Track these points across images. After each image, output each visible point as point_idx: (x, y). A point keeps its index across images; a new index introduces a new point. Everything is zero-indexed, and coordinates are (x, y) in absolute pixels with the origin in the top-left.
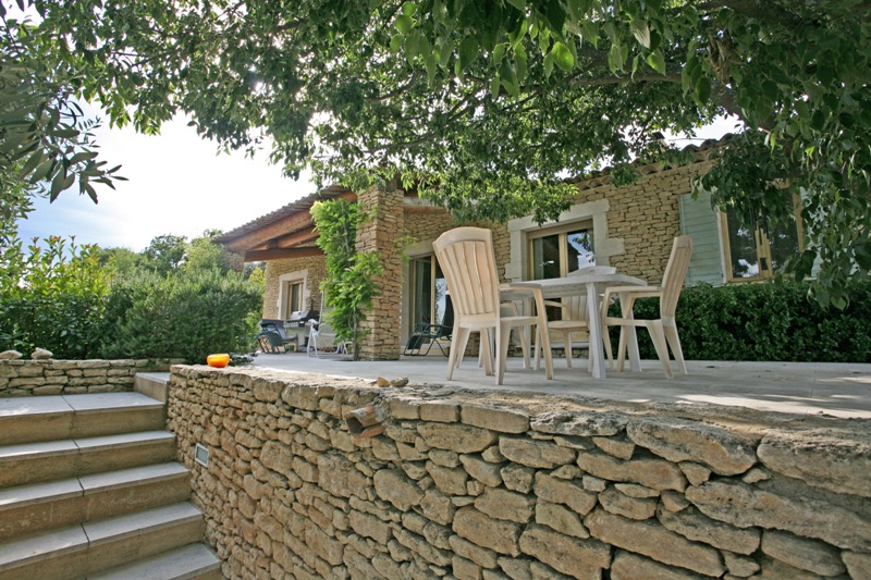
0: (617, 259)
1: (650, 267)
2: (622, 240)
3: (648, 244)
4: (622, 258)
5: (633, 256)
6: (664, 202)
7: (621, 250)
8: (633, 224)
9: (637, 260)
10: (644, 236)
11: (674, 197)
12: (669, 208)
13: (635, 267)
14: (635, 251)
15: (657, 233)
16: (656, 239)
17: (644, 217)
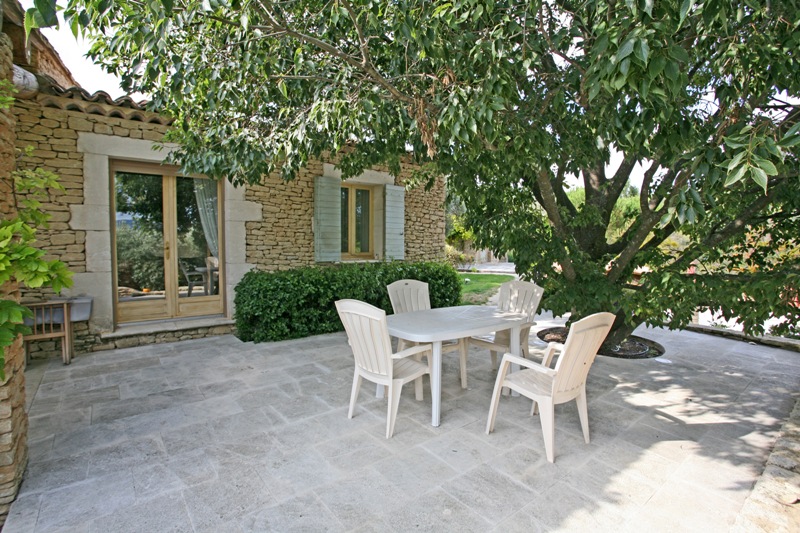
0: (255, 225)
1: (287, 239)
2: (260, 206)
3: (285, 216)
4: (259, 225)
5: (270, 225)
6: (302, 178)
7: (259, 217)
8: (272, 191)
9: (275, 230)
10: (283, 207)
11: (311, 176)
12: (305, 184)
13: (272, 237)
14: (273, 220)
15: (294, 206)
16: (292, 212)
17: (283, 187)
